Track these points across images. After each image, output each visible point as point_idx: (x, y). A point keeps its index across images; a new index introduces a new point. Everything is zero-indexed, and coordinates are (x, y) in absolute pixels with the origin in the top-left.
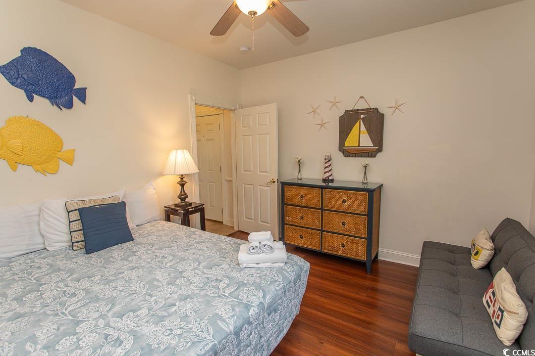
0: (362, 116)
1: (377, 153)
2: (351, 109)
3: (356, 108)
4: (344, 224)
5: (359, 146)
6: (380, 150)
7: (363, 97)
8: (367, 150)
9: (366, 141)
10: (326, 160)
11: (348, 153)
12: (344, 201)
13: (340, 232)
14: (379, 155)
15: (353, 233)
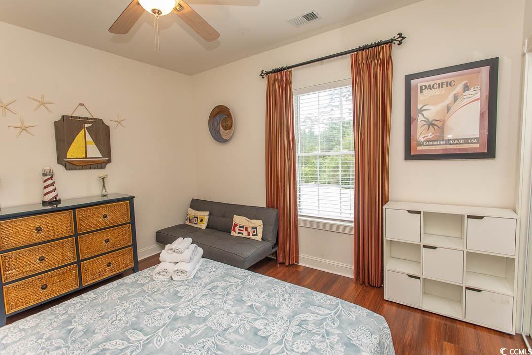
0: (86, 125)
1: (107, 164)
2: (70, 115)
3: (75, 115)
4: (107, 241)
5: (86, 158)
6: (109, 161)
7: (83, 105)
8: (97, 161)
9: (94, 152)
10: (45, 175)
11: (71, 166)
12: (105, 216)
13: (106, 251)
14: (108, 166)
15: (119, 246)
